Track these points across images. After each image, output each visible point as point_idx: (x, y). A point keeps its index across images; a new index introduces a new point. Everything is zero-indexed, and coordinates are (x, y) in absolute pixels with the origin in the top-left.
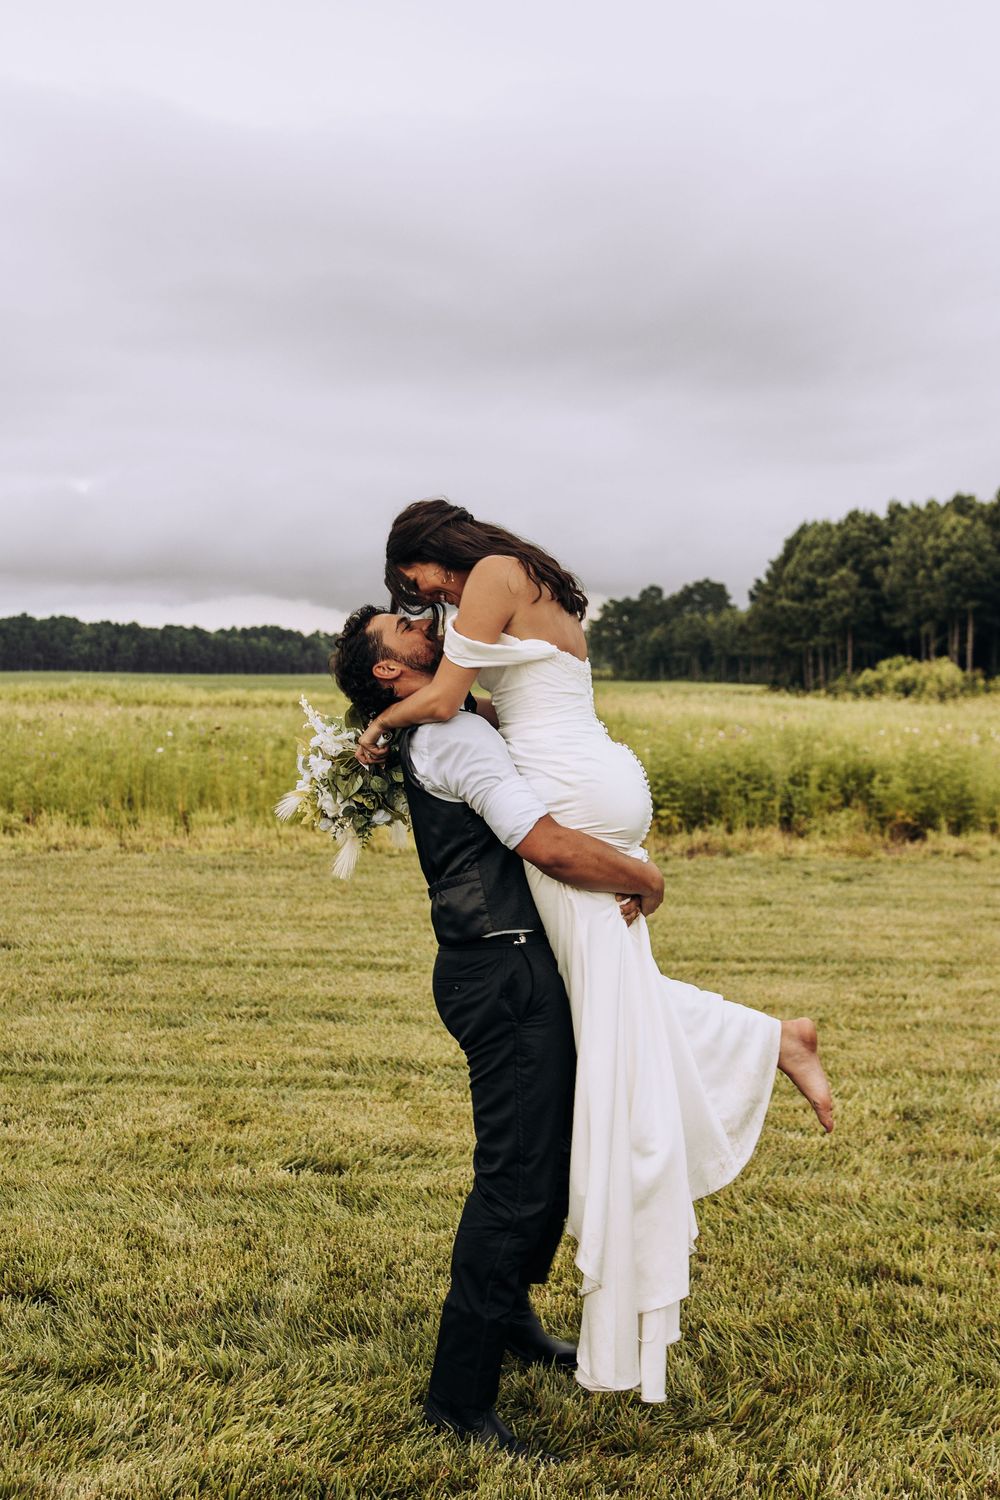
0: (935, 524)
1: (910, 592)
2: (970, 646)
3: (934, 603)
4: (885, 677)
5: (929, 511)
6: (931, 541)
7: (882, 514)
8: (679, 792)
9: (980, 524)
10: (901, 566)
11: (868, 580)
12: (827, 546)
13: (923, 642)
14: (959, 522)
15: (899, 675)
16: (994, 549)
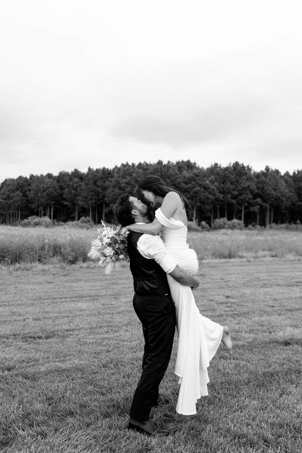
0: (43, 181)
1: (36, 199)
2: (52, 213)
3: (43, 202)
4: (30, 221)
5: (41, 177)
6: (42, 185)
7: (28, 177)
8: (11, 253)
9: (55, 181)
10: (34, 192)
11: (25, 195)
12: (13, 185)
13: (39, 212)
14: (49, 181)
15: (34, 221)
16: (58, 188)
